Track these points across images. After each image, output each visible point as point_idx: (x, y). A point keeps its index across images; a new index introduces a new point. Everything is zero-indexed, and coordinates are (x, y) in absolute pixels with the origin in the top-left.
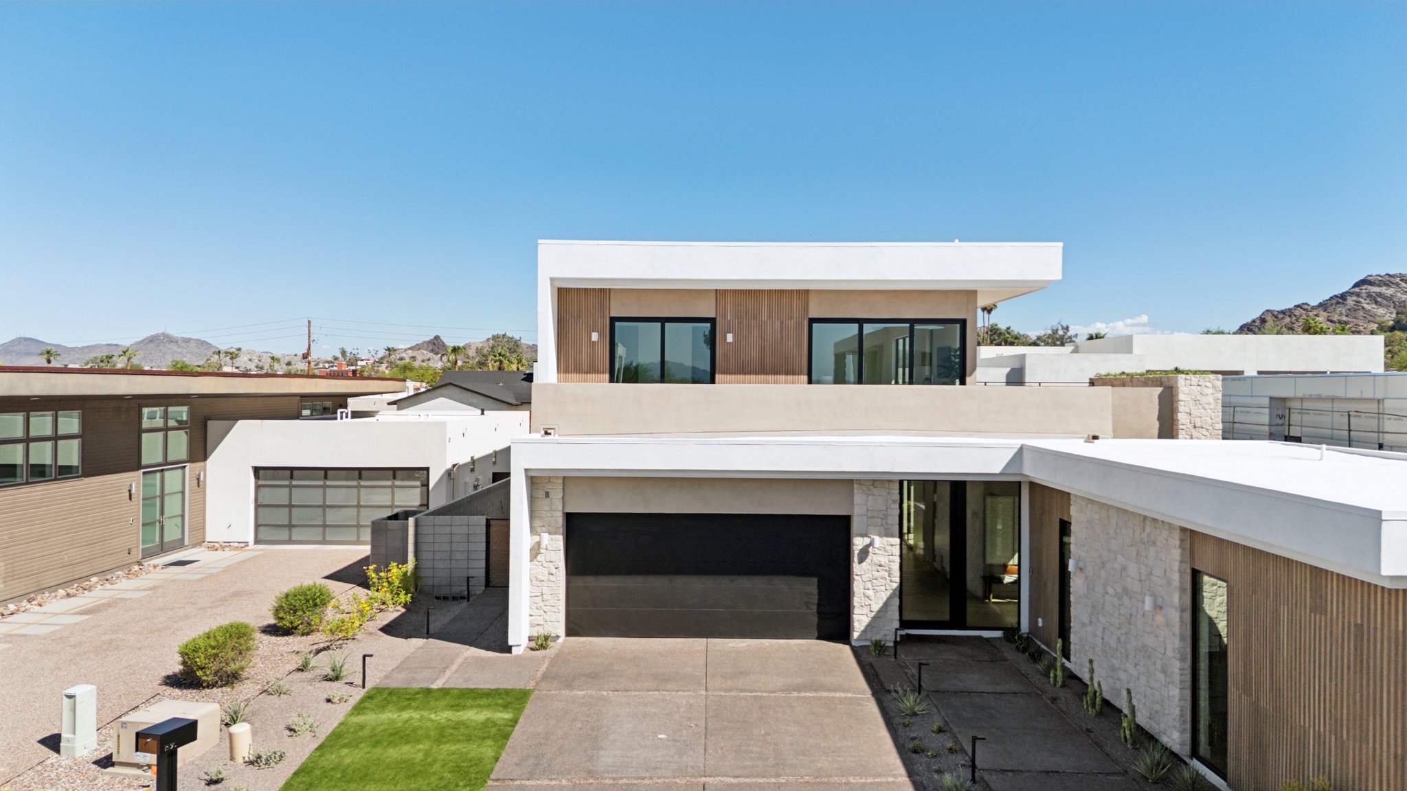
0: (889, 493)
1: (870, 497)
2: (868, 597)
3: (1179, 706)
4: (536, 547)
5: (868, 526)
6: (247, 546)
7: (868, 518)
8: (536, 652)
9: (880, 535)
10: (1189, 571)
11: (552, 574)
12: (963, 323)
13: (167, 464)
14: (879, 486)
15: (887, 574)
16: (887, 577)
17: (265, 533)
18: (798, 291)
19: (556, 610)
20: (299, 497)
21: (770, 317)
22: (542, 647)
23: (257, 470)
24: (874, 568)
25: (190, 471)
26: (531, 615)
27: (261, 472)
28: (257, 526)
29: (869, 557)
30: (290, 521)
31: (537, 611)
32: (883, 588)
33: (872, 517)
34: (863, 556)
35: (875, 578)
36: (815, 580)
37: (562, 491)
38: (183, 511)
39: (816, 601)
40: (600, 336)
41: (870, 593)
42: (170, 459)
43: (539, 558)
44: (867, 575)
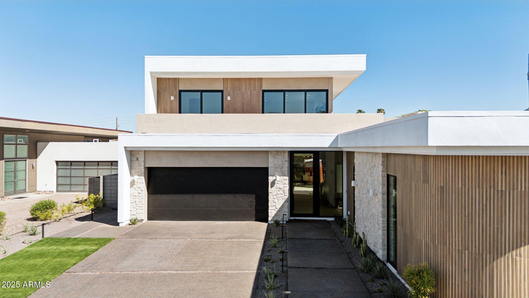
0: (283, 157)
1: (275, 159)
2: (275, 202)
3: (382, 238)
4: (133, 182)
5: (275, 171)
6: (53, 192)
7: (275, 168)
8: (131, 226)
9: (280, 176)
10: (386, 176)
11: (140, 193)
12: (327, 91)
13: (16, 158)
14: (279, 154)
15: (283, 192)
16: (283, 194)
17: (60, 188)
18: (258, 79)
19: (142, 209)
20: (74, 173)
21: (246, 90)
22: (133, 223)
23: (57, 162)
24: (277, 190)
25: (28, 162)
26: (131, 211)
27: (59, 163)
28: (58, 185)
29: (275, 185)
30: (71, 183)
31: (133, 209)
32: (281, 198)
33: (276, 168)
34: (273, 184)
35: (278, 194)
36: (254, 196)
37: (144, 157)
38: (26, 178)
39: (255, 205)
40: (175, 98)
41: (276, 200)
42: (18, 156)
43: (134, 186)
44: (274, 193)
